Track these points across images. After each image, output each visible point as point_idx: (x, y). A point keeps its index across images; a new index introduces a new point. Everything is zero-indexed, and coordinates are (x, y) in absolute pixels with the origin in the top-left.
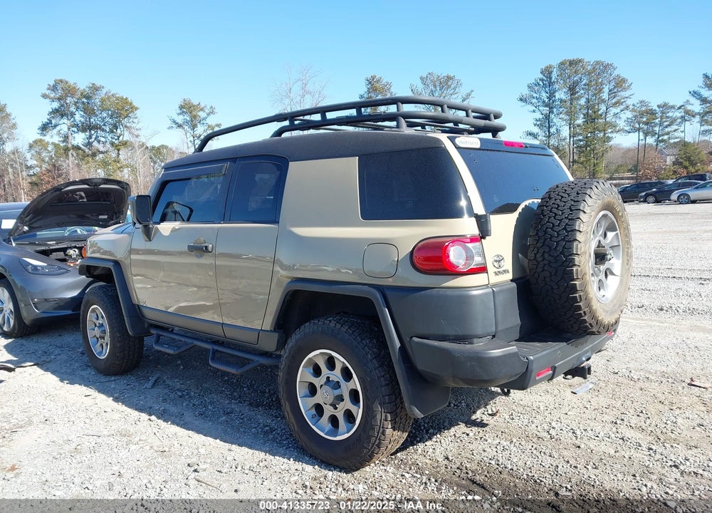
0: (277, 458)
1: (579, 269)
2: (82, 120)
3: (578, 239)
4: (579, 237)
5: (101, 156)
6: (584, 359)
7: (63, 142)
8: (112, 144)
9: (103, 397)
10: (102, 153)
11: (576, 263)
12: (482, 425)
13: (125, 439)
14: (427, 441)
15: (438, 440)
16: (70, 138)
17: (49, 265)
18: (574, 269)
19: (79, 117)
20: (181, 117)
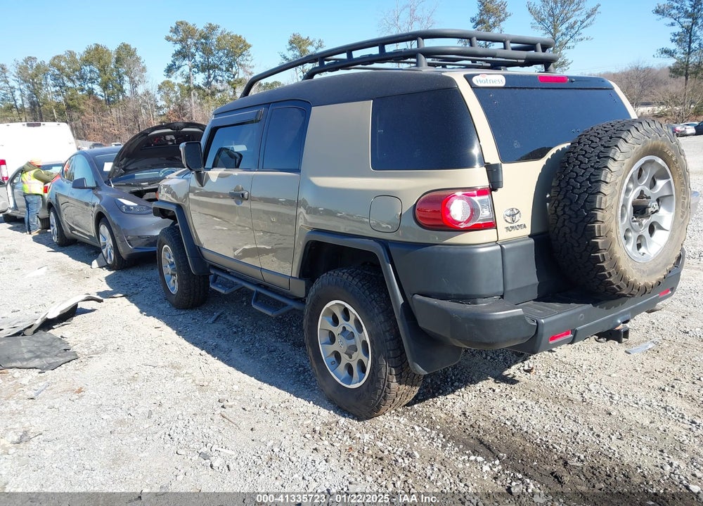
0: (300, 399)
1: (602, 225)
2: (202, 60)
3: (602, 191)
4: (604, 189)
5: (219, 94)
6: (619, 321)
7: (186, 82)
8: (229, 82)
9: (169, 329)
10: (220, 91)
11: (599, 219)
12: (512, 381)
13: (174, 371)
14: (449, 394)
15: (461, 394)
16: (192, 78)
17: (139, 205)
18: (596, 225)
19: (199, 58)
20: (291, 52)
